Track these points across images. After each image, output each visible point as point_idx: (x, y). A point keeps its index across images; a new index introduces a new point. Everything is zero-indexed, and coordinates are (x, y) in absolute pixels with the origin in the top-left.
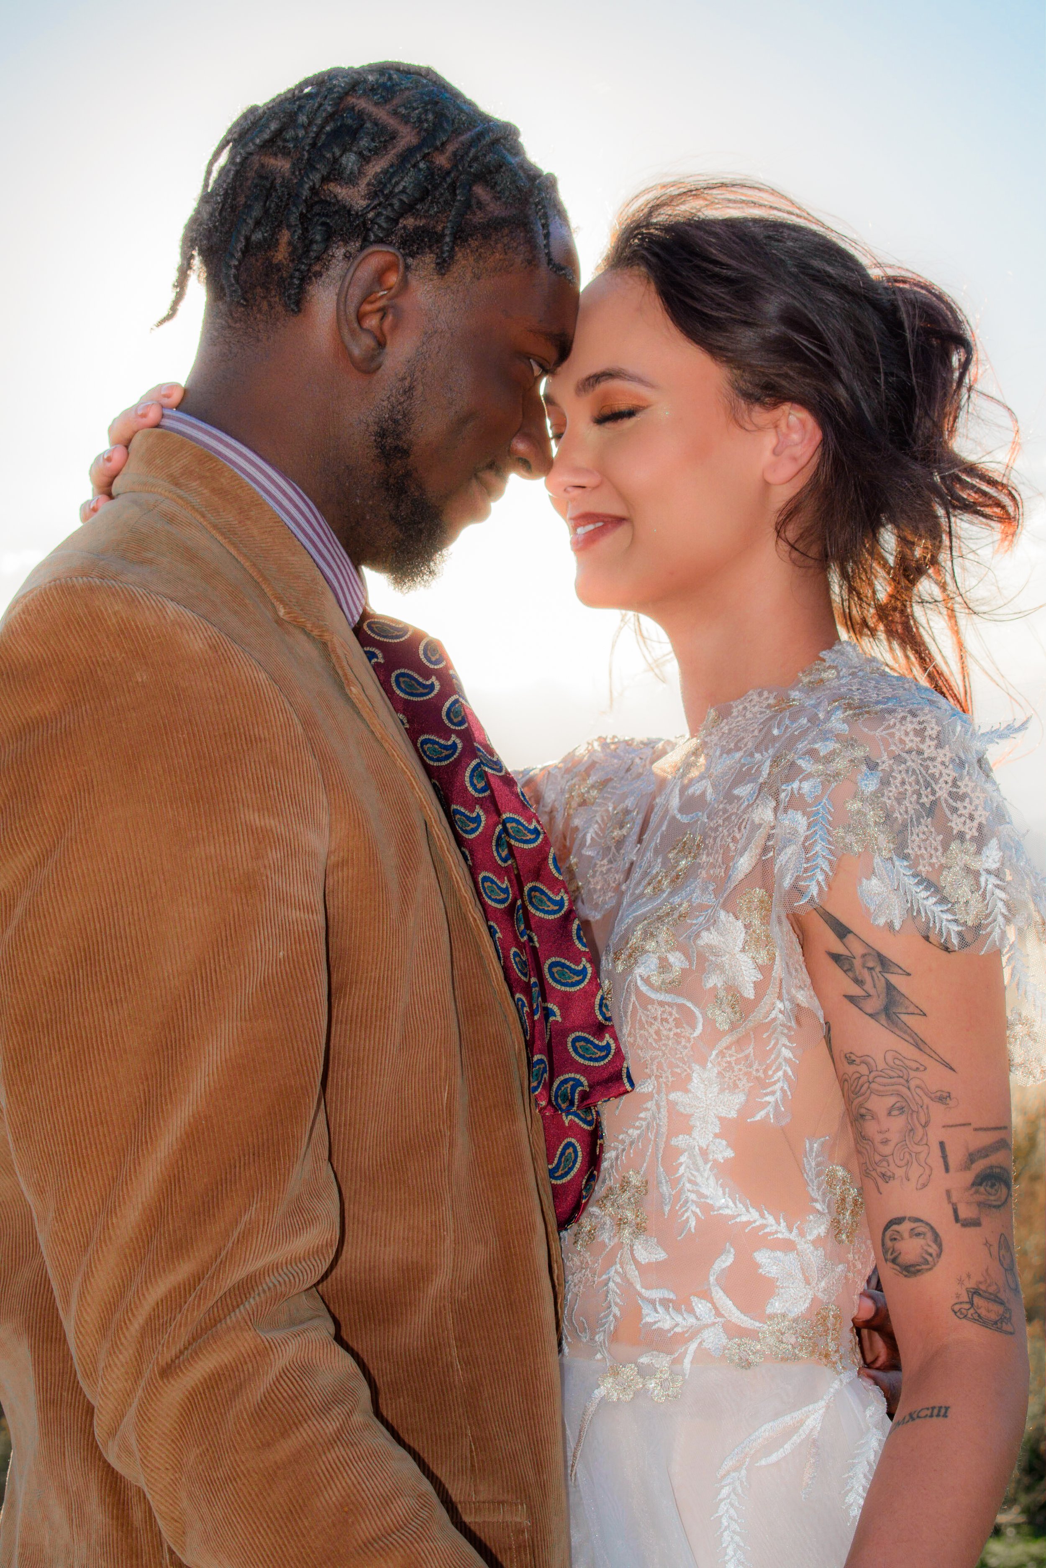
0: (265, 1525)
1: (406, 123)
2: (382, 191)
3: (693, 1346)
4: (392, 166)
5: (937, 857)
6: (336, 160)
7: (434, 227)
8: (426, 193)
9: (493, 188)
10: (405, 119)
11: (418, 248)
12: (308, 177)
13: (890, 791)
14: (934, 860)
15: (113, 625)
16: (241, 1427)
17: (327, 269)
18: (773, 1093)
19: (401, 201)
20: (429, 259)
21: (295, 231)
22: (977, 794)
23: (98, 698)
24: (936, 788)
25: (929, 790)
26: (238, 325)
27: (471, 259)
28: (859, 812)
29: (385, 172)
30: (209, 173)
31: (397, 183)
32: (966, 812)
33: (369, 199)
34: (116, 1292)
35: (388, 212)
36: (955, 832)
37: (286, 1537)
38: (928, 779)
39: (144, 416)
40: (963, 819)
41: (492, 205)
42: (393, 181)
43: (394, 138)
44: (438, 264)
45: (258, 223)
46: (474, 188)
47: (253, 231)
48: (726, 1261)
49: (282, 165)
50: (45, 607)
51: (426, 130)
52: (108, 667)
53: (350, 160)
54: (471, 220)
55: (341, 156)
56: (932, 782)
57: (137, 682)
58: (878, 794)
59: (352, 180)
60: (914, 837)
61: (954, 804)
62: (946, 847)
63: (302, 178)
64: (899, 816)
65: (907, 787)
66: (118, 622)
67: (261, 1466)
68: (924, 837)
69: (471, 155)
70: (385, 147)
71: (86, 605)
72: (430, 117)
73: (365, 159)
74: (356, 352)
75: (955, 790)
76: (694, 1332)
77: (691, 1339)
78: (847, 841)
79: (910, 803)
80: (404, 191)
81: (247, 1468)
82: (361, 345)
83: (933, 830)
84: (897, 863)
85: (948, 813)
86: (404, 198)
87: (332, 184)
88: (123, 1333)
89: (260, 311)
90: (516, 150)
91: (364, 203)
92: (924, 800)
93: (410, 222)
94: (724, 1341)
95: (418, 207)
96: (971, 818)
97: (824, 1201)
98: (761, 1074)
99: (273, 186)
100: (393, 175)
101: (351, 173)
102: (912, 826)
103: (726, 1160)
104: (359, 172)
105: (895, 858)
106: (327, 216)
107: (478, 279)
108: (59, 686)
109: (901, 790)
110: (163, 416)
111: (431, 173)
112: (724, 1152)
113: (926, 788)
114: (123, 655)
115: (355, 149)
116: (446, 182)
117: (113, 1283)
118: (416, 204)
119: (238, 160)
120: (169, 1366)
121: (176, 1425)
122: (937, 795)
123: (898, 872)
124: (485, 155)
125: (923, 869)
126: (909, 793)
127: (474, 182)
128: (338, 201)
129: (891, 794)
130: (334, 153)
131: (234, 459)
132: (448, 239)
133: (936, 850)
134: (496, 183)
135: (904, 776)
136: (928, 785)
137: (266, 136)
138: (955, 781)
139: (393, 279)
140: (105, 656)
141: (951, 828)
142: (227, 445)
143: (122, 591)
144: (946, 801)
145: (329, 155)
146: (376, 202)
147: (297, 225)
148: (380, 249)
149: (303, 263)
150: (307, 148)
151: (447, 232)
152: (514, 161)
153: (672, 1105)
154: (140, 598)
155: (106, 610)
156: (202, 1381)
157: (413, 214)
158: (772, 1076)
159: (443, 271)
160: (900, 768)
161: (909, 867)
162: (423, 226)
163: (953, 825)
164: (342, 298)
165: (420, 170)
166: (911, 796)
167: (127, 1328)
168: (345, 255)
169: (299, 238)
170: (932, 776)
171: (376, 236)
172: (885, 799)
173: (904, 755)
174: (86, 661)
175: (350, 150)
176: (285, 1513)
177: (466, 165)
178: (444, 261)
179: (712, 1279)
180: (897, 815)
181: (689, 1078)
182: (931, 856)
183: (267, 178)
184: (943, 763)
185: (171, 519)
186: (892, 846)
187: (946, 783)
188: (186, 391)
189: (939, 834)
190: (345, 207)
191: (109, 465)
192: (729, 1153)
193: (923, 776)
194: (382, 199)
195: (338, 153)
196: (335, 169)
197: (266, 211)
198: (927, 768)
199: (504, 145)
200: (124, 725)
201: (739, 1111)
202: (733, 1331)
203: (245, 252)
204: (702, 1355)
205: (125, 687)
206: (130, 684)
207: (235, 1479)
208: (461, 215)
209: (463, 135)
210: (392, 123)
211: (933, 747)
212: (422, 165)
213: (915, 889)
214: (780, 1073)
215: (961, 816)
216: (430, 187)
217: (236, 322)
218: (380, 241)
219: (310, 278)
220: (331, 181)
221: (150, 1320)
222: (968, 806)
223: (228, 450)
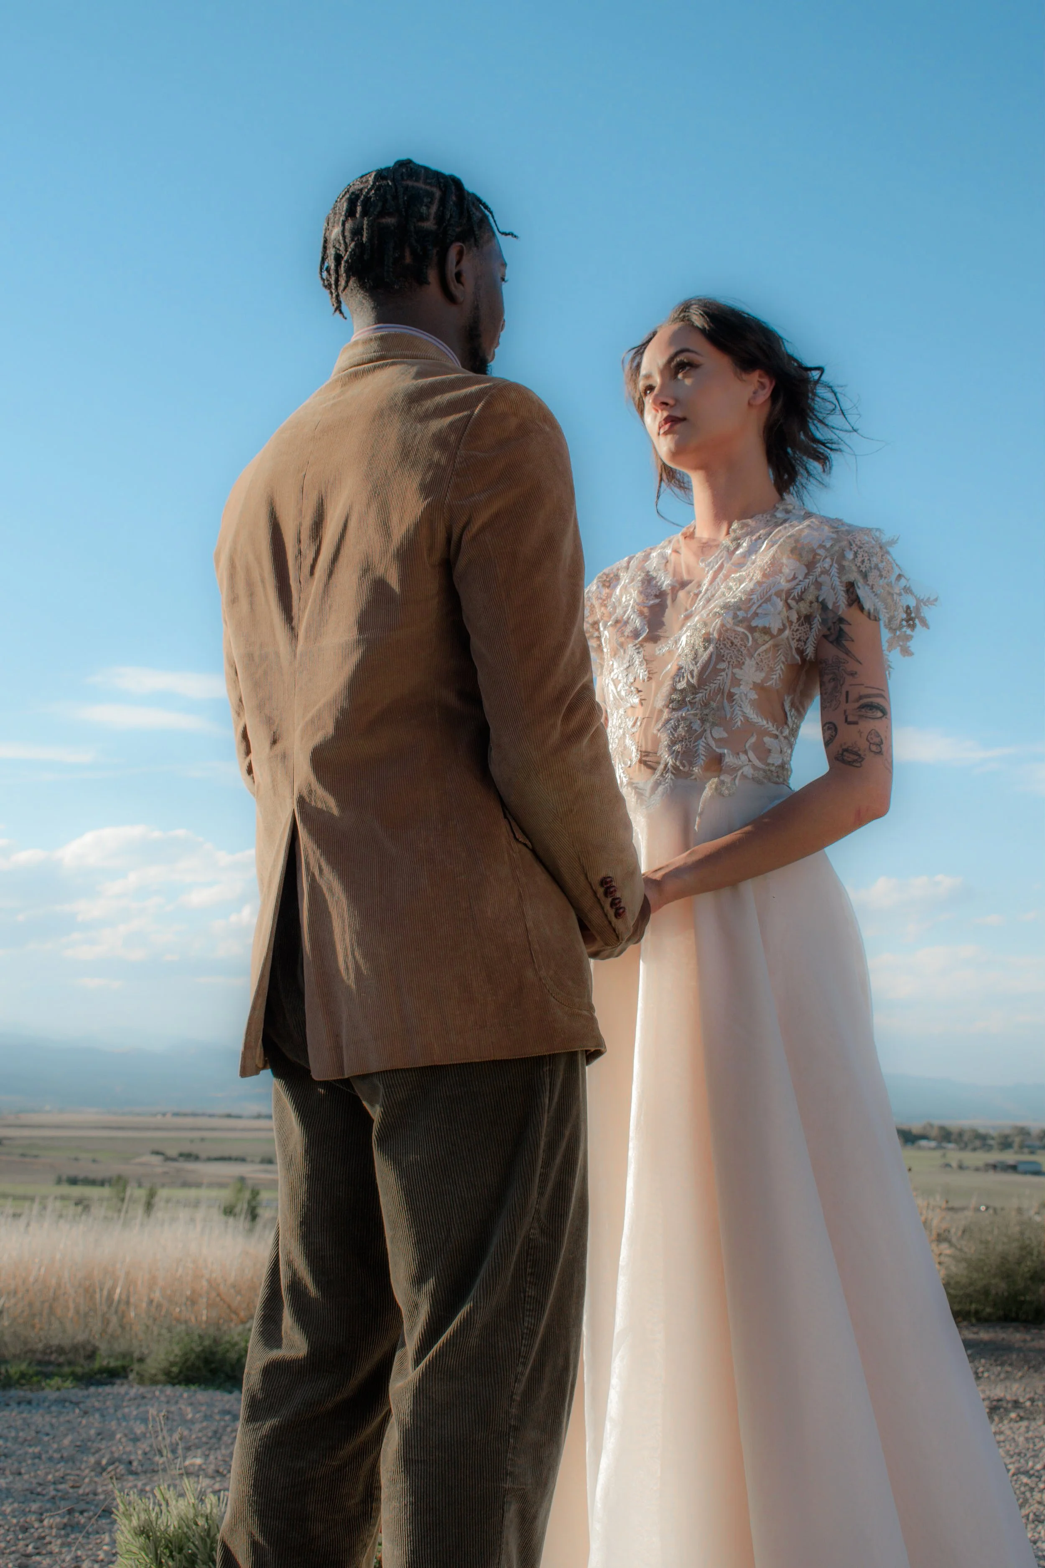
4: (439, 207)
18: (775, 674)
33: (438, 225)
47: (394, 253)
48: (753, 740)
53: (424, 210)
58: (854, 560)
59: (427, 218)
68: (874, 577)
76: (740, 768)
77: (739, 770)
79: (867, 564)
87: (420, 222)
91: (435, 227)
94: (752, 772)
98: (773, 666)
101: (426, 215)
104: (429, 214)
125: (875, 590)
153: (734, 674)
158: (776, 668)
172: (857, 562)
179: (747, 746)
181: (743, 663)
186: (863, 580)
194: (446, 223)
197: (395, 243)
201: (762, 681)
202: (755, 768)
213: (873, 597)
214: (779, 667)
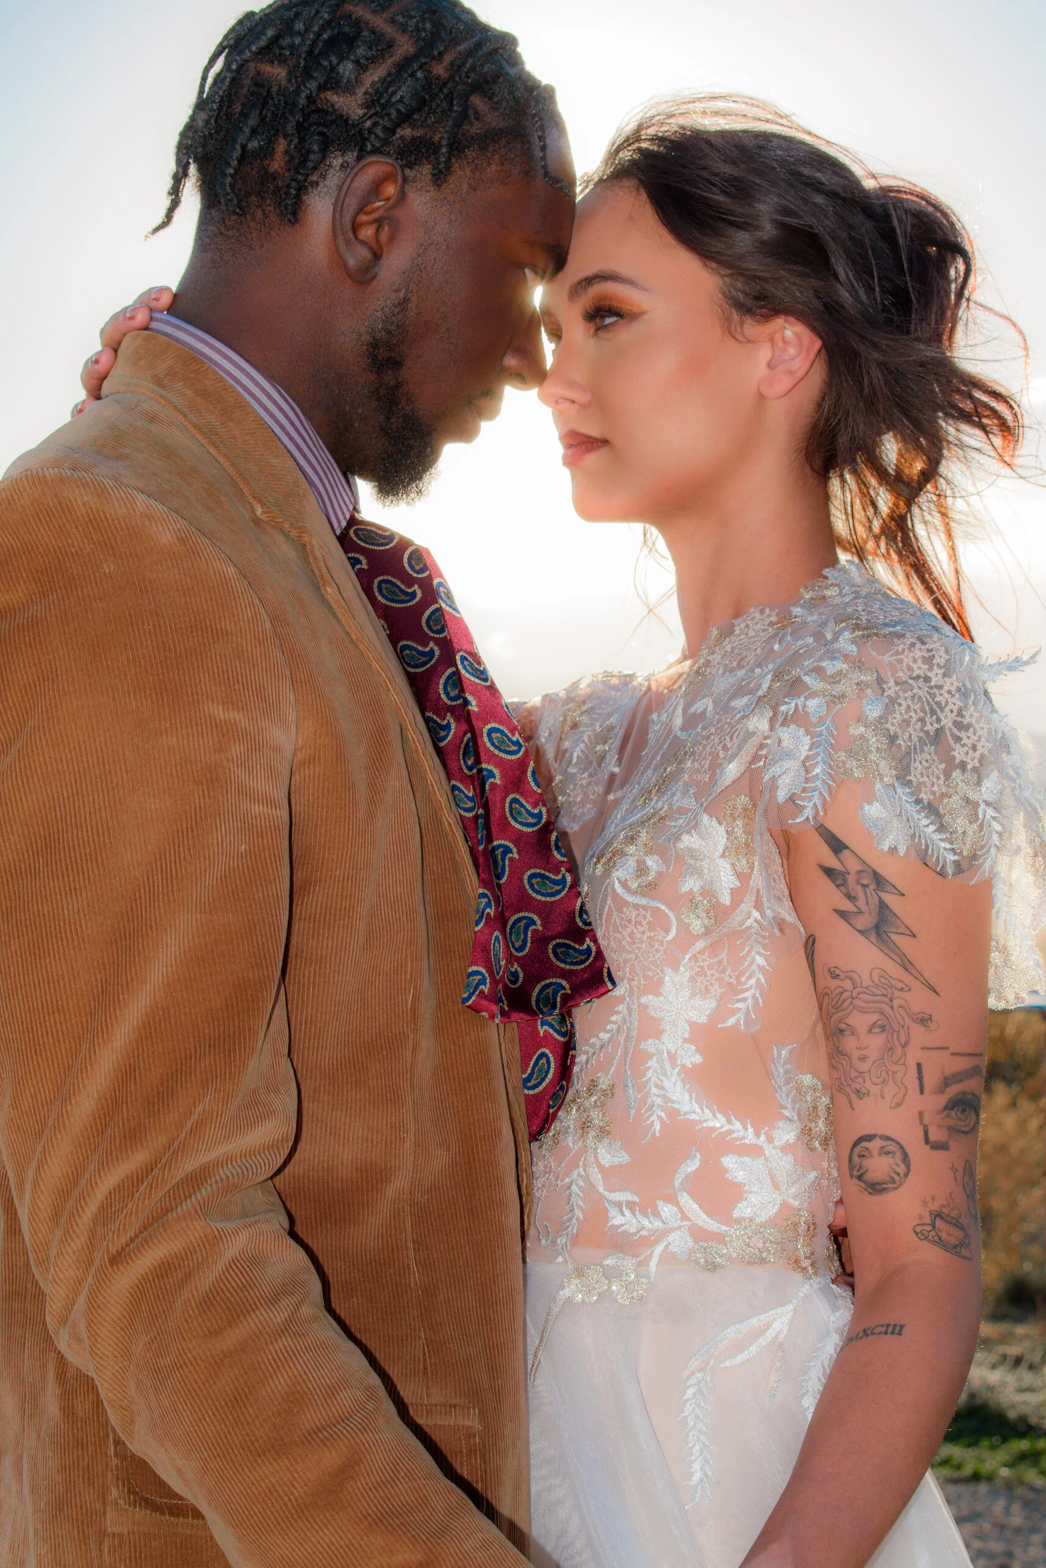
0: (210, 1413)
1: (404, 31)
2: (378, 100)
3: (659, 1249)
4: (389, 75)
5: (939, 785)
6: (333, 69)
7: (431, 138)
8: (423, 103)
9: (490, 98)
10: (403, 28)
11: (415, 159)
12: (305, 86)
13: (895, 718)
14: (936, 788)
15: (83, 516)
16: (189, 1315)
17: (324, 179)
18: (744, 1000)
19: (398, 111)
20: (426, 169)
21: (292, 140)
22: (981, 725)
23: (66, 589)
24: (942, 716)
25: (934, 717)
26: (230, 233)
27: (468, 170)
28: (862, 737)
29: (383, 81)
30: (204, 79)
31: (394, 93)
32: (968, 742)
33: (367, 108)
34: (70, 1180)
35: (385, 122)
36: (957, 761)
37: (231, 1425)
38: (935, 706)
39: (132, 318)
40: (966, 749)
41: (489, 116)
42: (390, 91)
43: (390, 47)
44: (434, 175)
45: (254, 132)
46: (472, 98)
47: (249, 140)
48: (691, 1166)
49: (278, 73)
50: (16, 497)
51: (423, 40)
52: (76, 558)
53: (347, 69)
54: (468, 131)
55: (338, 64)
56: (937, 709)
57: (105, 573)
58: (882, 719)
59: (349, 89)
60: (917, 764)
61: (958, 733)
62: (947, 775)
63: (299, 87)
64: (902, 743)
65: (913, 714)
66: (87, 513)
67: (208, 1354)
68: (927, 765)
69: (468, 65)
70: (383, 56)
71: (56, 496)
72: (428, 26)
73: (362, 68)
74: (351, 262)
75: (959, 719)
76: (660, 1235)
77: (657, 1242)
78: (847, 765)
79: (914, 731)
80: (401, 101)
81: (193, 1356)
82: (357, 256)
83: (935, 758)
84: (899, 790)
85: (951, 742)
86: (401, 107)
87: (330, 93)
88: (75, 1221)
89: (253, 219)
90: (514, 60)
91: (361, 112)
92: (928, 727)
93: (406, 132)
94: (691, 1244)
95: (416, 116)
96: (974, 748)
97: (793, 1109)
98: (733, 980)
99: (269, 94)
100: (390, 84)
101: (348, 81)
102: (915, 753)
103: (695, 1066)
104: (356, 81)
105: (897, 785)
106: (324, 125)
107: (475, 190)
108: (27, 576)
109: (906, 717)
110: (151, 319)
111: (428, 83)
112: (691, 1057)
113: (932, 717)
114: (92, 546)
115: (352, 57)
116: (443, 93)
117: (67, 1171)
118: (414, 114)
119: (234, 67)
120: (119, 1253)
121: (125, 1313)
122: (942, 723)
123: (900, 799)
124: (482, 65)
125: (925, 797)
126: (914, 720)
127: (471, 93)
128: (335, 110)
129: (895, 721)
130: (330, 62)
131: (219, 361)
132: (444, 150)
133: (938, 778)
134: (493, 94)
135: (910, 703)
136: (933, 712)
137: (262, 43)
138: (960, 710)
139: (390, 190)
140: (74, 546)
141: (954, 757)
142: (212, 347)
143: (93, 483)
144: (950, 729)
145: (326, 63)
146: (372, 111)
147: (293, 134)
148: (378, 159)
149: (300, 173)
150: (304, 56)
151: (444, 143)
152: (512, 71)
153: (643, 1008)
154: (110, 490)
155: (75, 499)
156: (152, 1269)
157: (410, 124)
158: (744, 983)
159: (439, 182)
160: (906, 695)
161: (912, 794)
162: (420, 136)
163: (956, 754)
164: (338, 207)
165: (417, 79)
166: (916, 724)
167: (79, 1216)
168: (342, 165)
169: (296, 147)
170: (938, 704)
171: (373, 146)
172: (889, 726)
173: (911, 681)
174: (55, 551)
175: (348, 58)
176: (231, 1401)
177: (463, 75)
178: (441, 172)
179: (678, 1181)
180: (900, 741)
181: (661, 982)
182: (933, 785)
183: (263, 86)
184: (949, 692)
185: (152, 418)
186: (894, 772)
187: (952, 711)
188: (176, 296)
189: (941, 762)
190: (341, 116)
191: (96, 367)
192: (698, 1059)
193: (929, 704)
194: (378, 109)
195: (335, 60)
196: (332, 78)
197: (263, 119)
198: (933, 696)
199: (502, 56)
200: (90, 616)
201: (709, 1016)
202: (698, 1234)
203: (241, 160)
204: (668, 1257)
205: (92, 577)
206: (97, 574)
207: (181, 1366)
208: (458, 125)
209: (460, 44)
210: (389, 30)
211: (940, 676)
212: (419, 74)
213: (916, 816)
214: (753, 981)
215: (963, 746)
216: (427, 97)
217: (229, 230)
218: (376, 151)
219: (306, 188)
220: (329, 89)
221: (102, 1208)
222: (972, 736)
223: (213, 353)
